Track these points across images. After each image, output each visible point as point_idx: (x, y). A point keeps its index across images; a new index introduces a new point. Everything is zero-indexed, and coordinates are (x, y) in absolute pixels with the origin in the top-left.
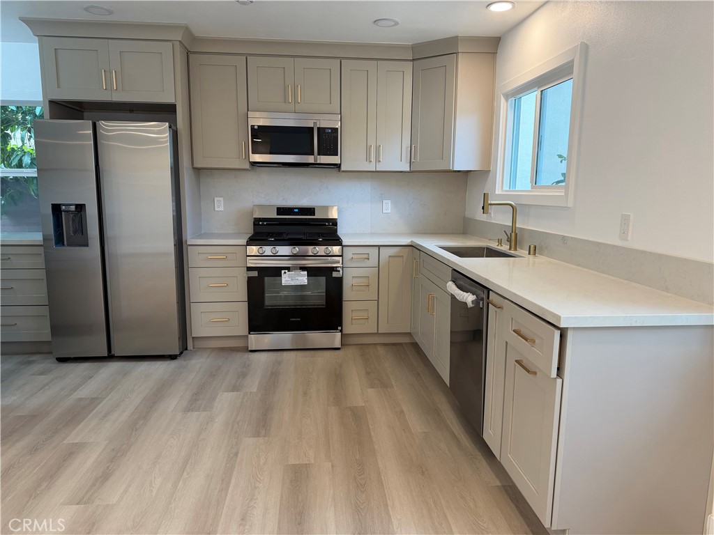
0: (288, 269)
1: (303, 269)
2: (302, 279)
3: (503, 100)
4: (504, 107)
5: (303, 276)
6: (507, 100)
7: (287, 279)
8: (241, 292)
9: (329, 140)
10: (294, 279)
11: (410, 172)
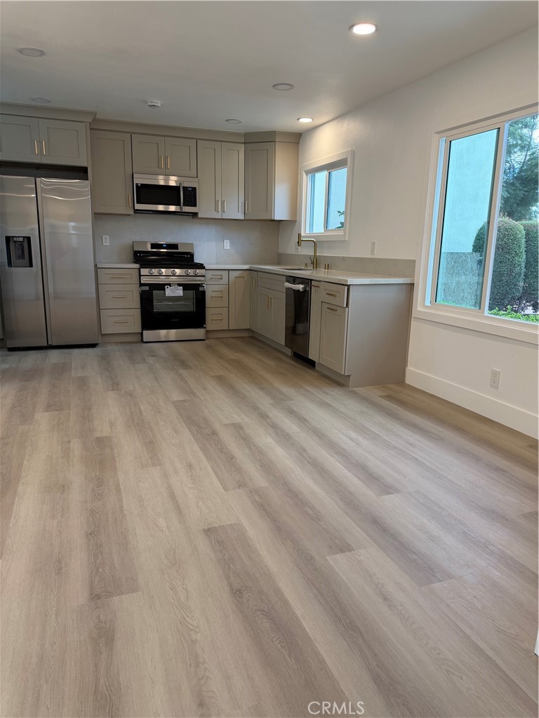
0: (170, 285)
1: (179, 285)
2: (179, 292)
3: (304, 175)
4: (305, 179)
5: (180, 290)
6: (307, 175)
7: (169, 292)
8: (136, 303)
9: (191, 196)
10: (175, 292)
11: (245, 220)
